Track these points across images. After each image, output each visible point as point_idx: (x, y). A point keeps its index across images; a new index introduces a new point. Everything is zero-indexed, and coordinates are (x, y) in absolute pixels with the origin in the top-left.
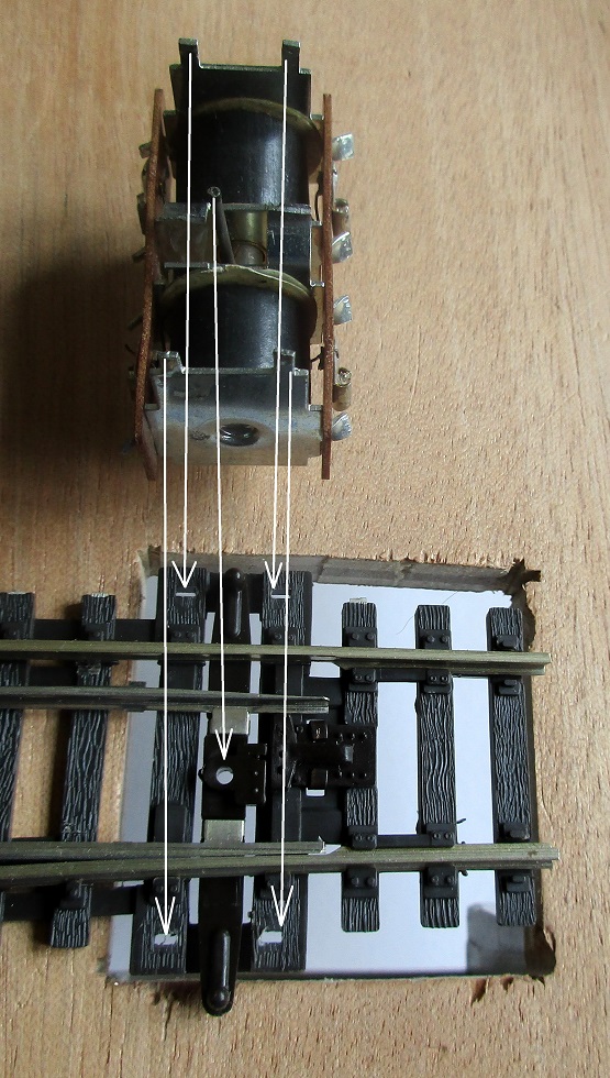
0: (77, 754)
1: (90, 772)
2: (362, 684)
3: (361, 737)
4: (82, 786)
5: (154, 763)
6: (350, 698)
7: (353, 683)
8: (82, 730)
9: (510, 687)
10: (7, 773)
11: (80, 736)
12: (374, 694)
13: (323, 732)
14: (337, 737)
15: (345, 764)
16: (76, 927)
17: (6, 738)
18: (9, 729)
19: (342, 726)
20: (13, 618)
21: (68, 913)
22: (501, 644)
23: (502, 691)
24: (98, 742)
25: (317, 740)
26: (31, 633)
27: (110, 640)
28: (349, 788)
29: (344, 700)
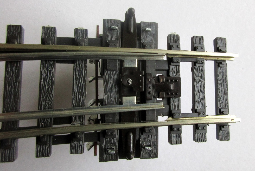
0: (76, 87)
1: (81, 93)
2: (176, 63)
3: (176, 81)
4: (79, 98)
5: (104, 90)
6: (171, 67)
7: (173, 62)
8: (77, 78)
9: (223, 64)
10: (50, 93)
11: (77, 80)
12: (179, 66)
13: (163, 79)
14: (168, 81)
15: (171, 90)
16: (79, 147)
17: (49, 81)
18: (50, 78)
19: (169, 77)
20: (48, 37)
21: (76, 142)
22: (221, 50)
23: (221, 65)
24: (84, 82)
25: (161, 82)
26: (56, 42)
27: (86, 46)
28: (171, 98)
29: (169, 68)
